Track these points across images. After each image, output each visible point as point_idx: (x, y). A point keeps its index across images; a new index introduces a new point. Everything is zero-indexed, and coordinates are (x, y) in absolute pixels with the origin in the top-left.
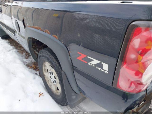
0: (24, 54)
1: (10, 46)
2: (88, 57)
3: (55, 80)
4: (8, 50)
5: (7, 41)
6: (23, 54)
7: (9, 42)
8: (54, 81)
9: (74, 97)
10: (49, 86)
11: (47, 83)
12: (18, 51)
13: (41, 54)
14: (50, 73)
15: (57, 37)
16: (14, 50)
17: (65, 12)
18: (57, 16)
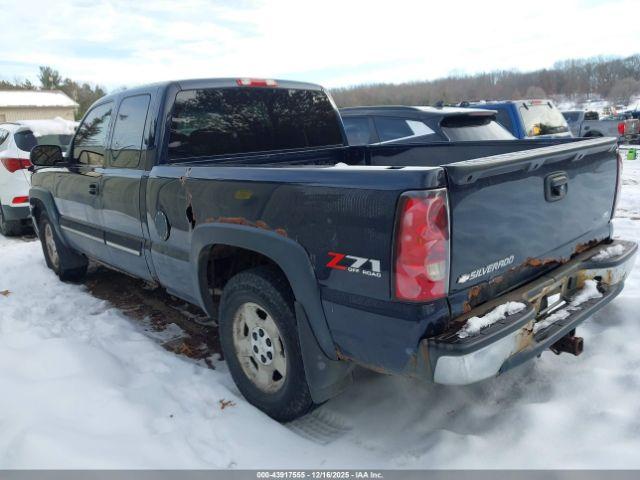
0: (147, 319)
1: (94, 300)
2: (348, 257)
3: (270, 349)
4: (92, 310)
5: (82, 286)
6: (142, 318)
7: (87, 291)
8: (265, 356)
9: (322, 366)
10: (249, 377)
11: (242, 370)
12: (125, 314)
13: (235, 285)
14: (255, 334)
15: (284, 231)
16: (113, 310)
17: (275, 186)
18: (248, 197)
